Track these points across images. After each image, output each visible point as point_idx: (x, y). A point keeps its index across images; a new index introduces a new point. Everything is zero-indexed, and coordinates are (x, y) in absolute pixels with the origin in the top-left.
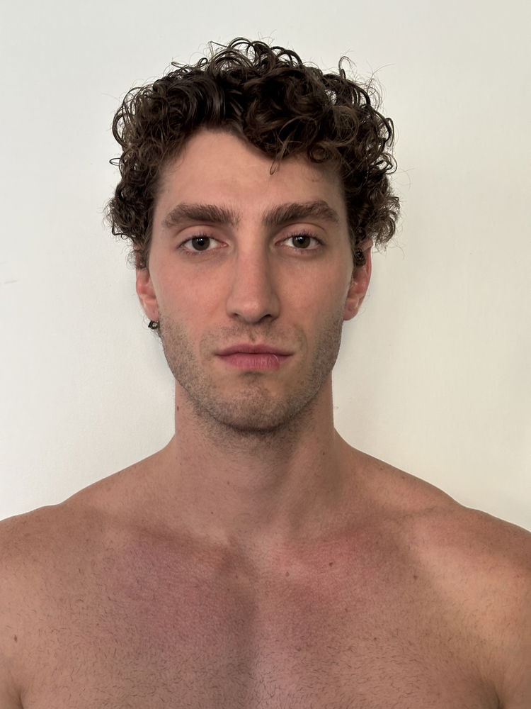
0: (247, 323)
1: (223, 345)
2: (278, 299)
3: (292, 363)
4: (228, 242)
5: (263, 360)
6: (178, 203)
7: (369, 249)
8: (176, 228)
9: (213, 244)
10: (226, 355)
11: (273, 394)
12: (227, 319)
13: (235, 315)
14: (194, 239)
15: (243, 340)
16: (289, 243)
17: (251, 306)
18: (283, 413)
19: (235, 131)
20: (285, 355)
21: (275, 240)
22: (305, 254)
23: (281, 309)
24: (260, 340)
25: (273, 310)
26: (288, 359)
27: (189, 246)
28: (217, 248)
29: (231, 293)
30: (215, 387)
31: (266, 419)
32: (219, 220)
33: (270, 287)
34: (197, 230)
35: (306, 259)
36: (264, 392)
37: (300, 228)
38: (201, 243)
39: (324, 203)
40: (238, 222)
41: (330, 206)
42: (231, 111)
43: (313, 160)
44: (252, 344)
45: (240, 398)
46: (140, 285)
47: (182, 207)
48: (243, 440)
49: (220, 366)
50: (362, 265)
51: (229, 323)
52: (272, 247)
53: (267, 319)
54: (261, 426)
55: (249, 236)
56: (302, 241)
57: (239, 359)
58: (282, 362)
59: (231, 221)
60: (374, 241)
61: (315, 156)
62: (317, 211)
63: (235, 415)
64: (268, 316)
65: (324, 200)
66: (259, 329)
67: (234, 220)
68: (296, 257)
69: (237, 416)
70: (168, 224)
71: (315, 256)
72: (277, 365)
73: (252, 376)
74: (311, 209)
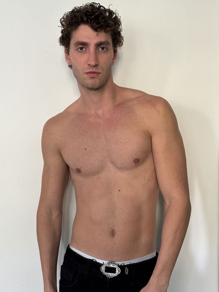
0: (92, 66)
1: (87, 71)
2: (98, 61)
3: (101, 75)
4: (88, 49)
5: (95, 74)
6: (77, 40)
7: (117, 49)
8: (76, 46)
9: (84, 49)
10: (87, 73)
11: (97, 81)
12: (87, 66)
13: (89, 65)
14: (80, 48)
15: (91, 70)
16: (100, 49)
17: (93, 63)
18: (99, 85)
19: (89, 26)
20: (100, 73)
21: (97, 48)
22: (104, 52)
23: (99, 63)
24: (94, 70)
25: (97, 63)
26: (100, 74)
27: (79, 49)
28: (85, 50)
29: (88, 60)
30: (85, 80)
31: (96, 86)
32: (86, 45)
33: (97, 59)
34: (81, 46)
35: (104, 53)
36: (95, 81)
37: (102, 46)
38: (81, 49)
39: (107, 41)
40: (90, 45)
41: (108, 41)
42: (88, 21)
43: (106, 32)
44: (93, 71)
45: (90, 82)
46: (66, 57)
47: (78, 41)
48: (92, 91)
49: (86, 76)
50: (116, 53)
51: (88, 66)
52: (97, 50)
53: (96, 66)
54: (95, 88)
55: (92, 48)
56: (103, 49)
57: (90, 74)
58: (99, 74)
59: (88, 45)
60: (118, 46)
61: (106, 31)
62: (105, 43)
63: (89, 86)
64: (96, 65)
65: (107, 40)
66: (94, 68)
67: (89, 45)
68: (102, 52)
69: (90, 86)
70: (75, 45)
71: (106, 52)
72: (98, 76)
73: (93, 78)
74: (104, 42)
